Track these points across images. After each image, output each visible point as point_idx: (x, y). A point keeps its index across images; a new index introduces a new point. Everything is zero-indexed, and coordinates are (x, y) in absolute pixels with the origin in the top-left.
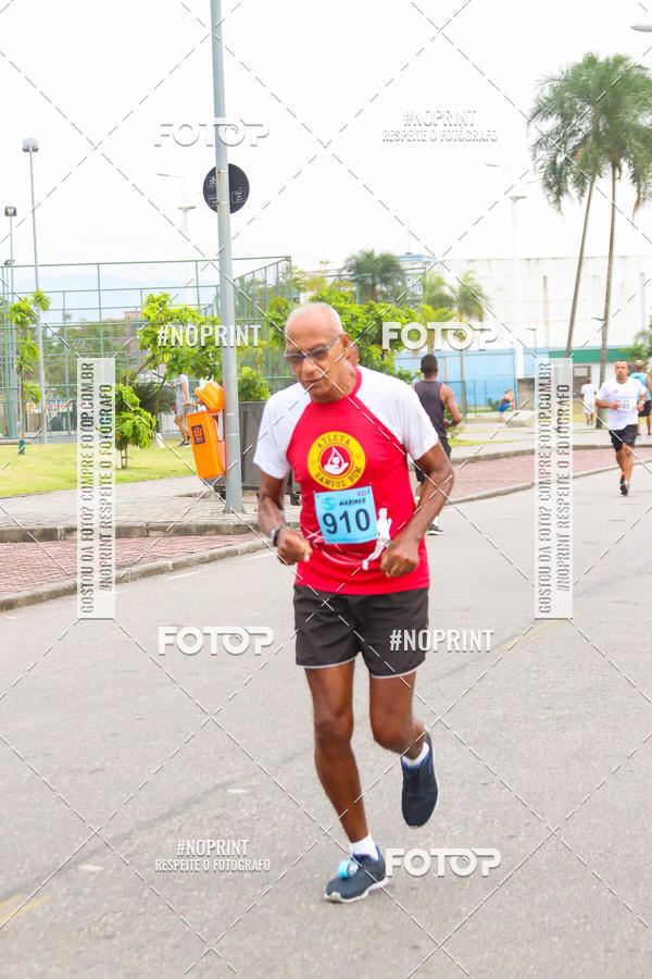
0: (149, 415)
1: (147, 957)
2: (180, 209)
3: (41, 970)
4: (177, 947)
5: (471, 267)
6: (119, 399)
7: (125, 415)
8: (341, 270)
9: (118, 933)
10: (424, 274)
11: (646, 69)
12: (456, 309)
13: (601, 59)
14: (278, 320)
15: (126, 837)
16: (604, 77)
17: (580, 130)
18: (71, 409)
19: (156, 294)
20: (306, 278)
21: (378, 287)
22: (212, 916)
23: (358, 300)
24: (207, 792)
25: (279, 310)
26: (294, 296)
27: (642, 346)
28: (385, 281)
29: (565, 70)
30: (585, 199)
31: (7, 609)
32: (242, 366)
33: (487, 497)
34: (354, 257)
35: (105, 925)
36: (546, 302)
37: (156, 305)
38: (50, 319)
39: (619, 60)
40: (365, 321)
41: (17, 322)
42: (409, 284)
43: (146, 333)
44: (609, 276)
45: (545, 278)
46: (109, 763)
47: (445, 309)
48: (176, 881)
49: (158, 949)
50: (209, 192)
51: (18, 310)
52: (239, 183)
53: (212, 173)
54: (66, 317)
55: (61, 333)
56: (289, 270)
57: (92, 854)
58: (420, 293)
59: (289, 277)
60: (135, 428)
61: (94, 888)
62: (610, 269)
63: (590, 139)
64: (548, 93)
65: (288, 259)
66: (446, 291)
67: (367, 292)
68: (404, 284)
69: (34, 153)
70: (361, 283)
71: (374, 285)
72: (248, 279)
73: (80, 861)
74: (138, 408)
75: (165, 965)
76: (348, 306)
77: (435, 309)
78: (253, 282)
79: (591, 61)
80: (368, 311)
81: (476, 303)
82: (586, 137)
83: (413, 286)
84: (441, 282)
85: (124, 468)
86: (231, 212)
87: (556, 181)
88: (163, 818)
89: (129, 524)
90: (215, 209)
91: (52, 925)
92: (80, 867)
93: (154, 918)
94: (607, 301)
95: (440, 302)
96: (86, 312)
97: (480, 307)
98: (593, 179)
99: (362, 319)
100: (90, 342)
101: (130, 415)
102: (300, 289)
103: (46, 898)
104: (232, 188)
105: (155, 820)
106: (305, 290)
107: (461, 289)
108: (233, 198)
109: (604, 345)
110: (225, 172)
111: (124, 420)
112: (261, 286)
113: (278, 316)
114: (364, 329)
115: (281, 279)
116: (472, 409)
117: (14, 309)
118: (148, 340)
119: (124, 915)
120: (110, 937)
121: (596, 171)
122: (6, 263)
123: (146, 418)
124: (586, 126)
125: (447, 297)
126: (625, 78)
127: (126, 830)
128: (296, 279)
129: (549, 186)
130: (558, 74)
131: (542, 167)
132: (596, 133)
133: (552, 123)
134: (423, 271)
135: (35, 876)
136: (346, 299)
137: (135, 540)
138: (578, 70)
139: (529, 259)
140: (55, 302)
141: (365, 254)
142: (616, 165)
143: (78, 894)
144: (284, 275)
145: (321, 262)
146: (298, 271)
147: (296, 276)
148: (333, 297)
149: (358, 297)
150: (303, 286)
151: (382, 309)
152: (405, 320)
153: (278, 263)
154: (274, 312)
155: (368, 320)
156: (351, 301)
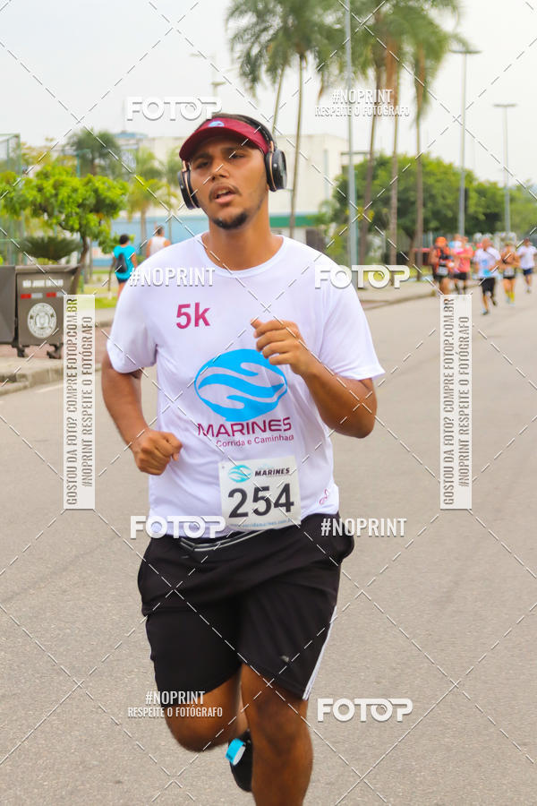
5: (177, 143)
8: (64, 146)
10: (137, 150)
12: (164, 181)
17: (272, 26)
20: (34, 154)
21: (97, 161)
23: (78, 174)
25: (8, 182)
26: (23, 168)
27: (326, 213)
28: (103, 156)
30: (277, 86)
34: (75, 135)
40: (84, 192)
42: (124, 158)
47: (156, 180)
56: (19, 145)
58: (133, 165)
59: (18, 152)
62: (297, 146)
63: (281, 34)
65: (17, 137)
66: (156, 165)
67: (87, 166)
68: (120, 157)
70: (82, 158)
71: (93, 159)
76: (69, 179)
77: (147, 180)
80: (86, 184)
82: (277, 32)
83: (128, 161)
84: (151, 157)
87: (250, 70)
94: (296, 175)
95: (151, 174)
98: (283, 70)
102: (28, 163)
106: (33, 163)
109: (292, 212)
113: (8, 188)
114: (84, 199)
115: (12, 155)
121: (286, 62)
124: (277, 22)
125: (157, 170)
128: (24, 155)
129: (244, 74)
131: (239, 58)
132: (285, 29)
133: (248, 19)
134: (135, 147)
136: (67, 173)
141: (85, 132)
142: (302, 57)
144: (14, 150)
145: (47, 139)
146: (26, 146)
147: (24, 151)
148: (57, 171)
149: (79, 170)
150: (30, 160)
151: (100, 182)
152: (119, 192)
153: (8, 140)
154: (4, 184)
155: (87, 191)
156: (73, 175)
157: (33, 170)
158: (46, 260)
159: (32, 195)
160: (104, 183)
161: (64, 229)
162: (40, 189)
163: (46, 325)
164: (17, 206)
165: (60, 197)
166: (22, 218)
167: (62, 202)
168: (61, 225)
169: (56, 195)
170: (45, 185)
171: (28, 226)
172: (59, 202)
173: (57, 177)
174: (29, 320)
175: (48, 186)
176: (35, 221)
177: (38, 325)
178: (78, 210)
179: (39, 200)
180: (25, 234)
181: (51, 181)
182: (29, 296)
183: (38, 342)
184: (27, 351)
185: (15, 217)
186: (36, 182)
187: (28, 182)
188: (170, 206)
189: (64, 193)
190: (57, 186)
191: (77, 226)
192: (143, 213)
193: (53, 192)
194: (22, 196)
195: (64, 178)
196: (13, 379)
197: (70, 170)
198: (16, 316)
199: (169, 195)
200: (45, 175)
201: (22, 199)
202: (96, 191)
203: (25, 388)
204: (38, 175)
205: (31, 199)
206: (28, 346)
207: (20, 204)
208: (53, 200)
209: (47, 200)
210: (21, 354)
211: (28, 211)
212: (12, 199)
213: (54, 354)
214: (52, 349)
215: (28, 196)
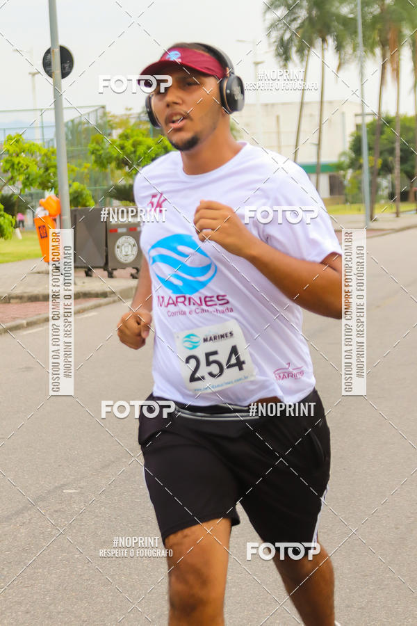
0: (10, 217)
2: (30, 73)
8: (140, 114)
14: (98, 150)
17: (300, 16)
19: (13, 134)
20: (117, 120)
23: (152, 135)
25: (97, 143)
26: (108, 132)
27: (343, 162)
30: (304, 63)
32: (74, 181)
36: (278, 133)
37: (14, 141)
43: (7, 162)
44: (321, 115)
45: (278, 117)
50: (47, 65)
52: (67, 58)
53: (48, 52)
56: (105, 114)
59: (104, 119)
62: (321, 110)
63: (306, 23)
65: (103, 107)
72: (76, 122)
76: (144, 139)
78: (80, 123)
82: (303, 21)
86: (62, 78)
87: (284, 52)
90: (50, 76)
94: (320, 133)
98: (309, 51)
102: (112, 128)
104: (62, 61)
106: (115, 128)
108: (63, 68)
109: (318, 161)
110: (57, 51)
112: (86, 126)
113: (97, 147)
115: (100, 121)
118: (8, 166)
121: (311, 44)
123: (8, 219)
124: (303, 14)
128: (109, 121)
129: (279, 55)
131: (275, 42)
132: (310, 19)
133: (281, 12)
136: (143, 134)
137: (1, 305)
139: (266, 105)
142: (324, 40)
144: (102, 118)
145: (127, 109)
146: (110, 115)
147: (109, 119)
148: (135, 133)
149: (152, 133)
150: (114, 125)
153: (96, 110)
154: (95, 144)
155: (159, 148)
156: (147, 136)
157: (116, 133)
158: (128, 202)
159: (116, 152)
162: (122, 148)
163: (129, 253)
164: (105, 161)
165: (138, 153)
166: (108, 170)
167: (139, 157)
169: (135, 152)
170: (126, 144)
171: (113, 177)
172: (137, 157)
173: (135, 138)
174: (116, 249)
175: (128, 144)
176: (118, 172)
177: (124, 253)
179: (121, 156)
180: (111, 183)
181: (131, 141)
182: (116, 231)
183: (124, 266)
184: (115, 273)
185: (103, 169)
186: (119, 142)
187: (114, 142)
189: (141, 150)
190: (135, 145)
193: (133, 149)
194: (108, 153)
195: (141, 138)
196: (104, 295)
197: (145, 132)
198: (106, 246)
200: (125, 137)
201: (108, 155)
203: (114, 302)
204: (121, 137)
205: (115, 155)
206: (115, 269)
207: (107, 159)
208: (132, 156)
210: (111, 276)
211: (113, 165)
212: (100, 155)
213: (136, 275)
214: (134, 271)
215: (113, 153)
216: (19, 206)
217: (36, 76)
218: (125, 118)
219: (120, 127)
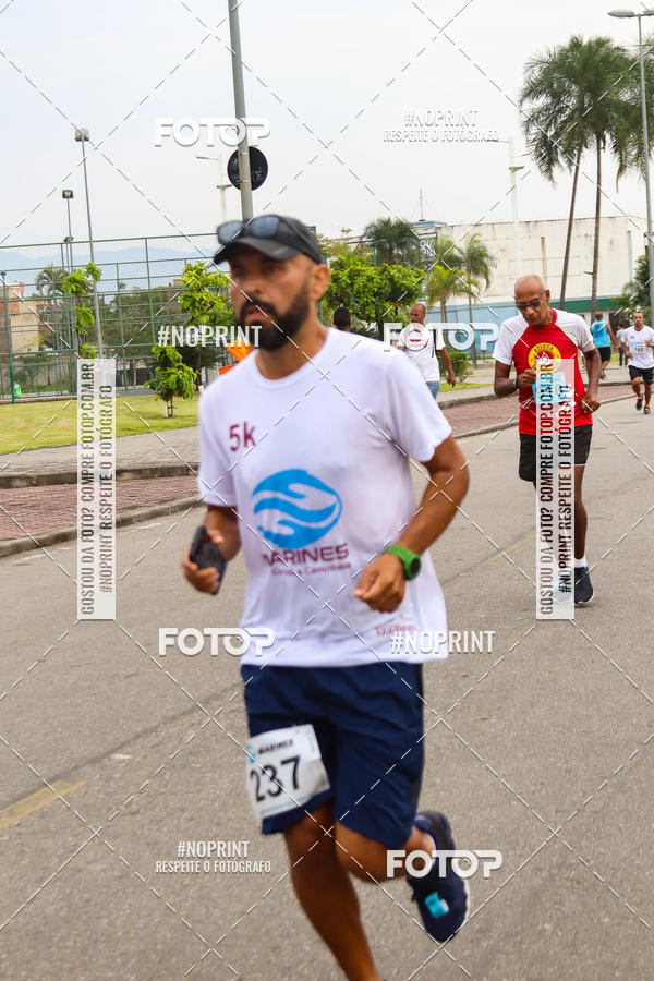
0: (191, 369)
1: (165, 829)
2: (218, 187)
3: (74, 843)
4: (191, 819)
5: (477, 230)
6: (163, 356)
7: (169, 370)
8: (361, 237)
9: (142, 810)
10: (436, 239)
11: (624, 50)
12: (464, 269)
13: (585, 42)
15: (154, 730)
16: (588, 58)
17: (567, 106)
18: (128, 367)
19: (194, 264)
20: (331, 245)
21: (395, 251)
22: (223, 793)
23: (375, 263)
24: (225, 690)
27: (629, 296)
28: (401, 246)
29: (552, 53)
30: (574, 168)
31: (62, 541)
33: (487, 432)
34: (373, 225)
35: (130, 803)
36: (544, 259)
37: (194, 272)
38: (106, 288)
39: (600, 43)
40: (380, 281)
41: (72, 291)
42: (423, 248)
43: (185, 298)
44: (597, 235)
45: (543, 238)
46: (142, 669)
47: (455, 269)
48: (194, 765)
49: (175, 822)
50: (233, 172)
51: (73, 281)
52: (258, 162)
53: (235, 155)
54: (121, 286)
55: (115, 301)
57: (123, 745)
58: (432, 254)
60: (178, 381)
61: (123, 774)
62: (597, 228)
63: (577, 115)
64: (537, 74)
66: (456, 252)
67: (385, 255)
68: (419, 247)
69: (86, 142)
70: (380, 247)
71: (391, 250)
73: (113, 751)
74: (181, 364)
75: (180, 835)
76: (364, 268)
77: (446, 269)
79: (576, 44)
80: (382, 272)
81: (482, 263)
82: (573, 112)
83: (427, 248)
84: (450, 244)
85: (170, 416)
86: (253, 189)
87: (547, 154)
88: (185, 713)
89: (171, 465)
90: (238, 187)
91: (86, 805)
92: (112, 756)
93: (174, 797)
94: (596, 256)
95: (453, 261)
96: (137, 282)
97: (486, 266)
98: (579, 152)
99: (377, 279)
100: (142, 307)
101: (174, 370)
103: (81, 783)
104: (253, 168)
105: (181, 715)
107: (469, 250)
108: (253, 177)
109: (594, 295)
110: (246, 153)
111: (169, 375)
114: (380, 288)
116: (482, 356)
117: (70, 280)
118: (187, 304)
119: (148, 795)
120: (134, 813)
121: (583, 143)
122: (66, 240)
123: (188, 372)
124: (572, 102)
125: (456, 258)
126: (605, 59)
127: (154, 724)
129: (541, 157)
130: (546, 57)
131: (535, 140)
132: (581, 108)
133: (543, 101)
134: (435, 235)
135: (73, 765)
136: (362, 262)
137: (176, 478)
138: (564, 54)
139: (528, 223)
140: (107, 273)
141: (383, 222)
142: (600, 137)
143: (109, 779)
145: (343, 231)
146: (323, 239)
149: (375, 260)
150: (328, 252)
151: (395, 271)
152: (416, 280)
155: (382, 280)
156: (369, 264)
160: (399, 271)
161: (361, 319)
162: (336, 280)
165: (356, 286)
167: (358, 292)
168: (357, 314)
169: (352, 285)
170: (340, 276)
172: (355, 292)
173: (352, 267)
175: (344, 275)
178: (373, 299)
181: (347, 271)
188: (471, 294)
189: (360, 281)
190: (353, 275)
191: (373, 316)
192: (444, 303)
193: (349, 282)
195: (359, 267)
199: (469, 282)
200: (340, 265)
202: (391, 279)
209: (342, 289)
216: (203, 358)
217: (226, 190)
218: (342, 242)
219: (335, 255)
